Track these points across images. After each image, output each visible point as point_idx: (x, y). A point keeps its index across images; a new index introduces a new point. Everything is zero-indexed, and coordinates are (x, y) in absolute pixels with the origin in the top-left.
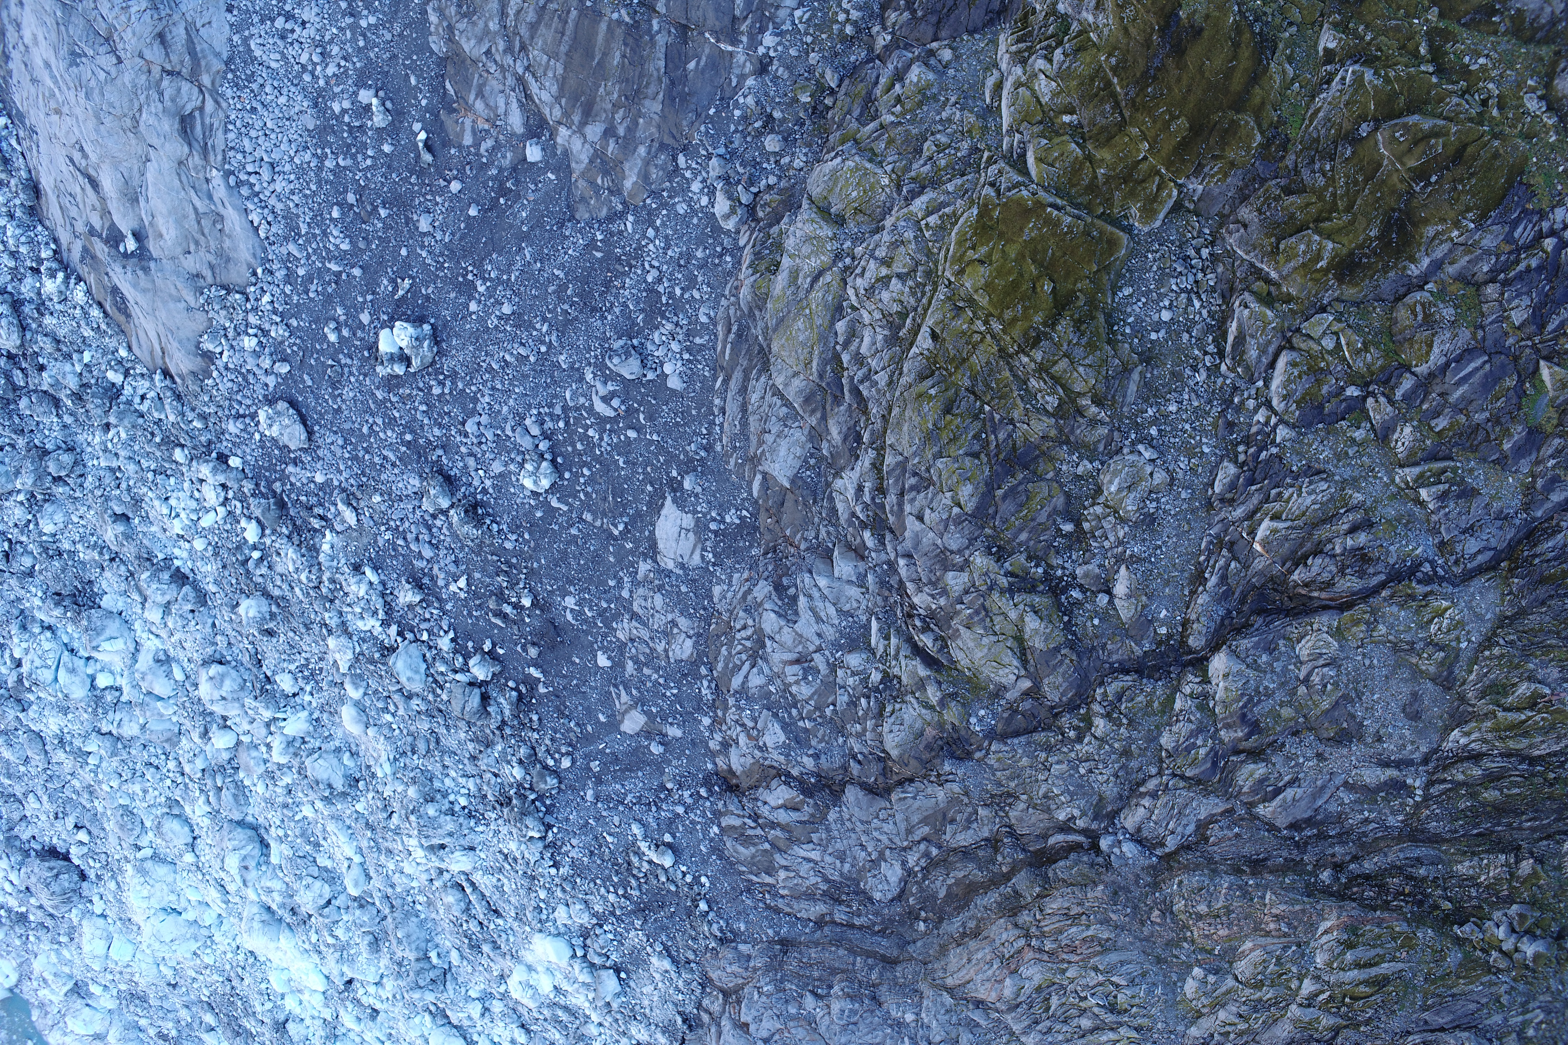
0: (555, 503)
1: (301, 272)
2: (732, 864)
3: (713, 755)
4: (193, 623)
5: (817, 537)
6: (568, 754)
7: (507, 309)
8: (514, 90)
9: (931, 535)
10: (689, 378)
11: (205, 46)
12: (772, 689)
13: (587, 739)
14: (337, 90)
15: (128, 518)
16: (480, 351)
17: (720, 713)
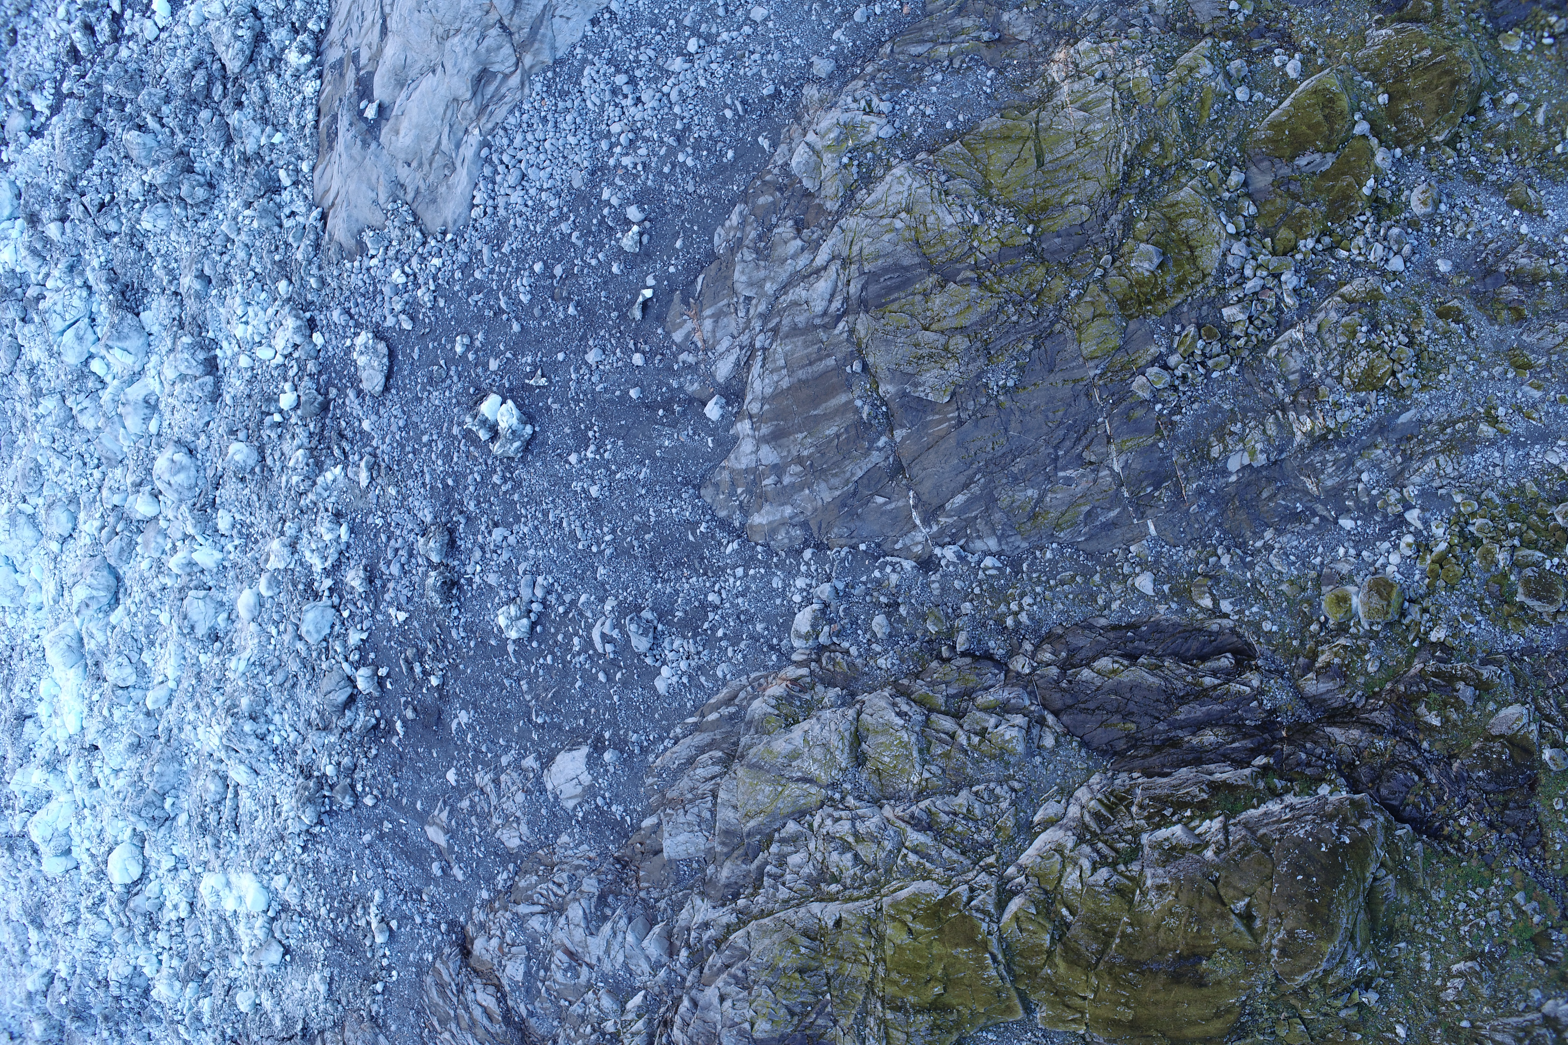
0: (511, 648)
1: (478, 275)
2: (421, 986)
3: (470, 917)
4: (194, 406)
5: (657, 900)
6: (376, 797)
7: (594, 491)
8: (741, 348)
9: (718, 1017)
10: (674, 693)
11: (550, 33)
12: (542, 941)
13: (396, 803)
14: (618, 181)
15: (210, 282)
16: (551, 493)
17: (497, 905)
